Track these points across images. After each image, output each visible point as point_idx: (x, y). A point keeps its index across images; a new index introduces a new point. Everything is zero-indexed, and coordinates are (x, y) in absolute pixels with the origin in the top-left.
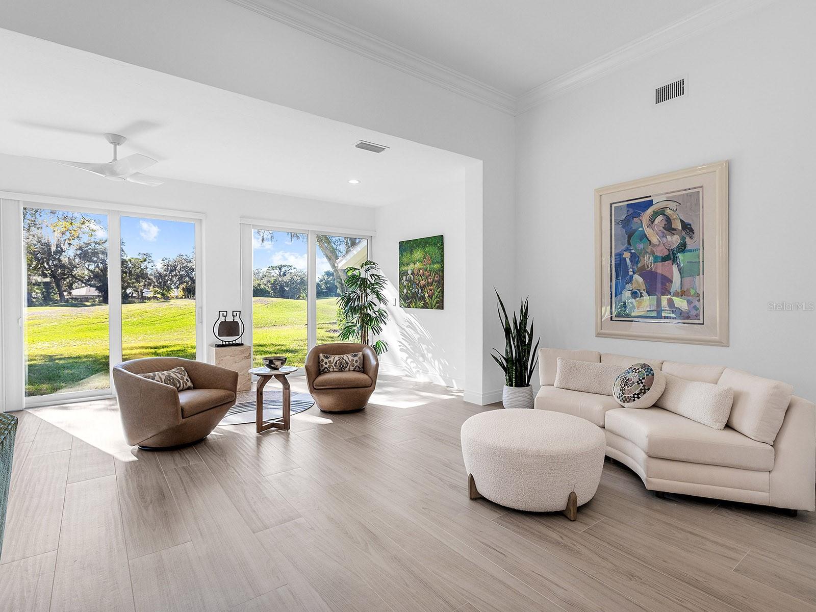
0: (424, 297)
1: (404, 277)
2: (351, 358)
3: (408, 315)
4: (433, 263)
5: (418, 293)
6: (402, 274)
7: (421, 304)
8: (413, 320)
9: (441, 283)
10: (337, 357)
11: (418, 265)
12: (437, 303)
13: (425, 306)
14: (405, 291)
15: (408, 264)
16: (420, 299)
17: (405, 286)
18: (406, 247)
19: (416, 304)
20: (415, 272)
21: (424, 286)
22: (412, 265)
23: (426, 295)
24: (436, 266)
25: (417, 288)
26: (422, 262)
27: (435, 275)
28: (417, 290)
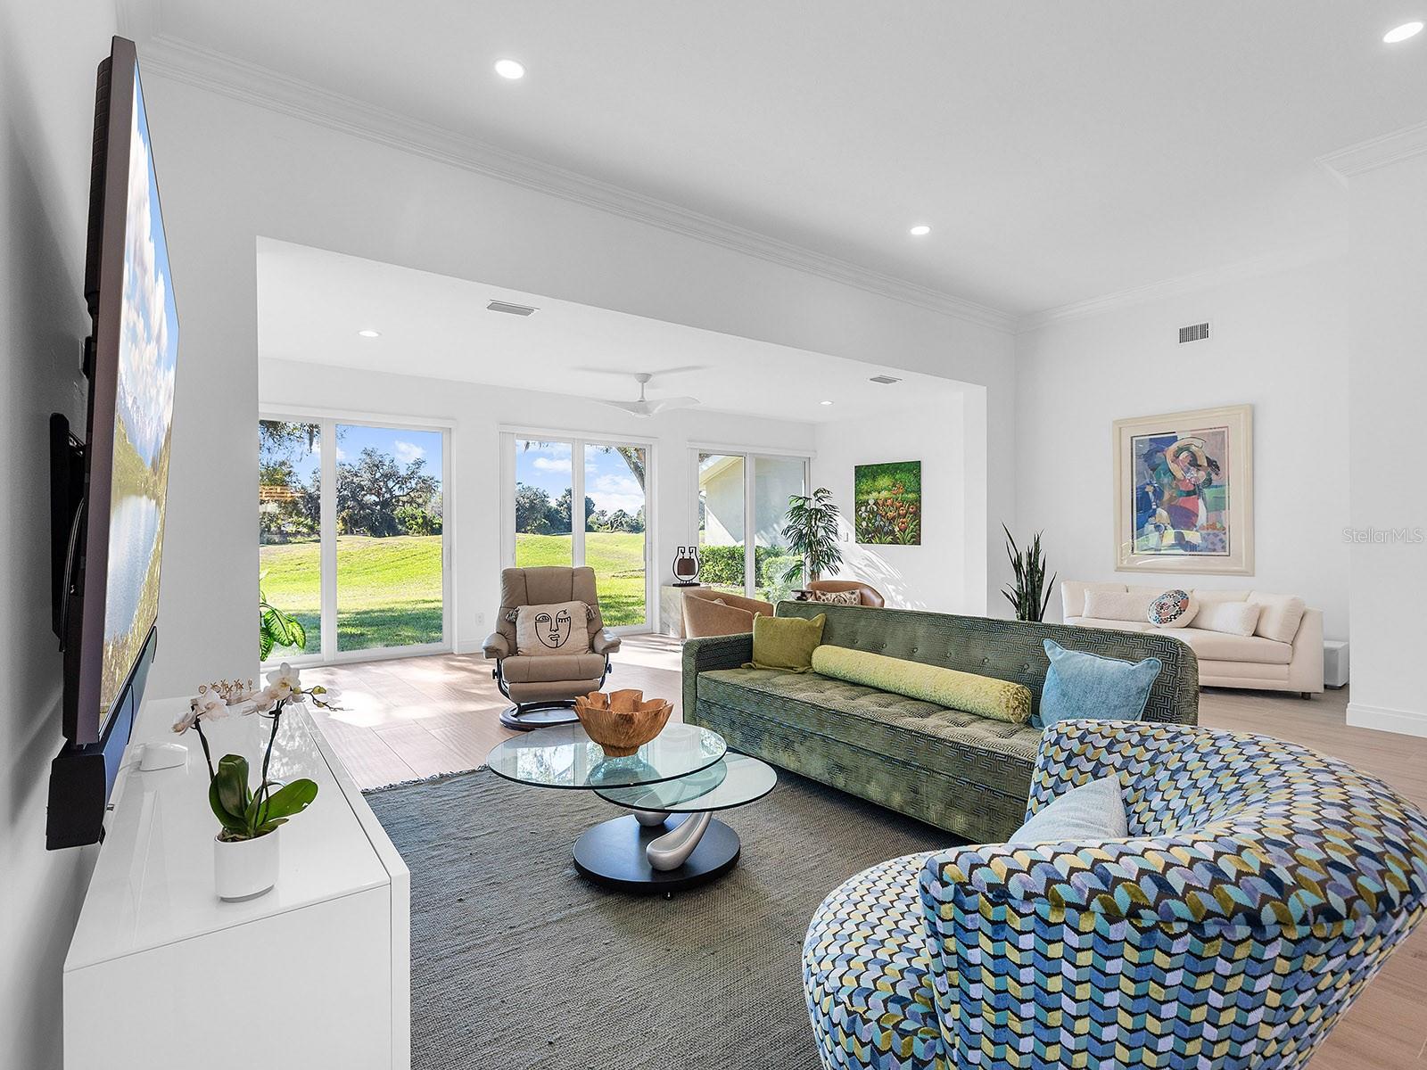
0: (892, 532)
1: (863, 509)
2: (848, 595)
3: (866, 552)
4: (907, 492)
5: (885, 526)
6: (859, 505)
7: (889, 539)
8: (874, 558)
9: (917, 515)
10: (834, 595)
11: (884, 494)
12: (912, 537)
13: (895, 542)
14: (864, 524)
15: (869, 493)
16: (886, 534)
17: (864, 519)
18: (865, 473)
19: (880, 539)
20: (881, 502)
21: (894, 518)
22: (875, 494)
23: (897, 529)
24: (911, 496)
25: (882, 520)
26: (890, 490)
27: (909, 505)
28: (882, 523)
